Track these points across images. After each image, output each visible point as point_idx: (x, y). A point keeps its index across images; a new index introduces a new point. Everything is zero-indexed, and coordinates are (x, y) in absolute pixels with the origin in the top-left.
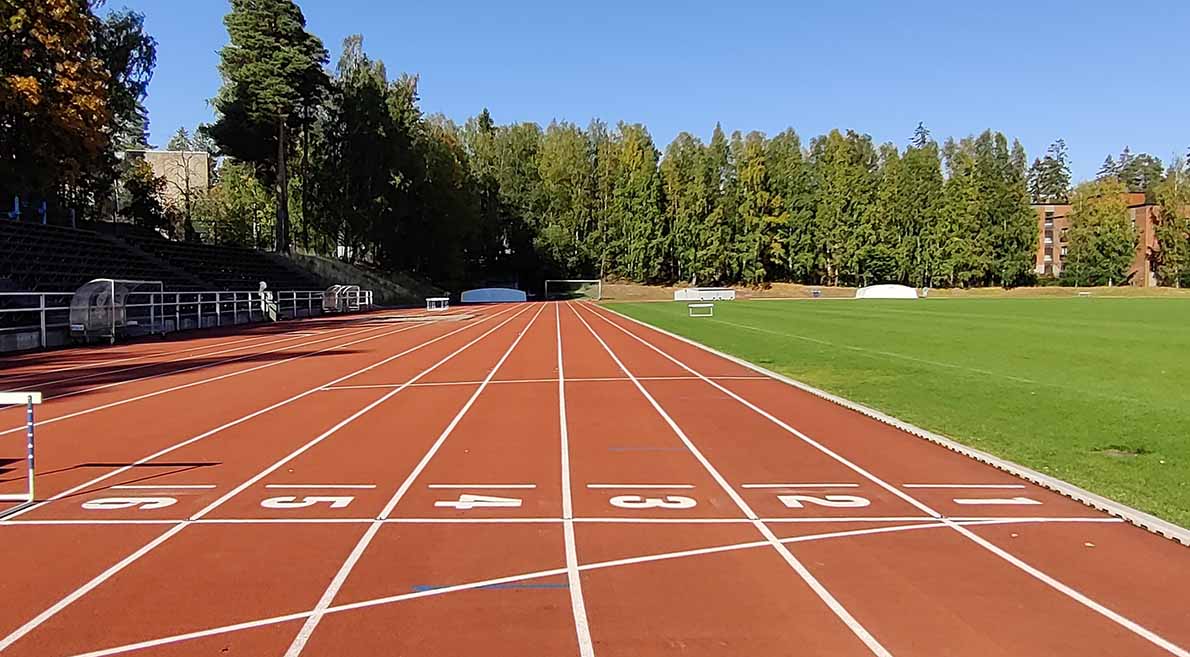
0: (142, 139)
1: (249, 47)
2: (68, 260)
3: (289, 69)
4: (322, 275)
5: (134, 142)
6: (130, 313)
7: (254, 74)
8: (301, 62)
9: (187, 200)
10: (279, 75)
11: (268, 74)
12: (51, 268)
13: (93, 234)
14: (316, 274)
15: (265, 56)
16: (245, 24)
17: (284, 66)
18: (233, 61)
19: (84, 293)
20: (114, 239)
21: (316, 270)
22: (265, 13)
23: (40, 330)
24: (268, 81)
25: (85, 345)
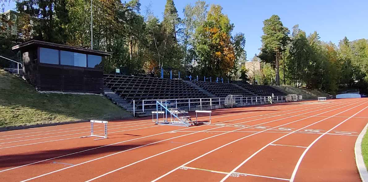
0: (245, 59)
1: (268, 34)
2: (226, 91)
3: (279, 38)
4: (288, 91)
5: (243, 60)
6: (236, 102)
7: (270, 41)
8: (282, 36)
9: (254, 74)
10: (276, 40)
11: (273, 40)
12: (223, 92)
13: (231, 84)
14: (286, 91)
15: (272, 36)
16: (267, 29)
17: (277, 37)
18: (264, 38)
19: (227, 98)
20: (236, 85)
21: (286, 90)
22: (273, 25)
23: (219, 105)
24: (273, 42)
25: (227, 108)
